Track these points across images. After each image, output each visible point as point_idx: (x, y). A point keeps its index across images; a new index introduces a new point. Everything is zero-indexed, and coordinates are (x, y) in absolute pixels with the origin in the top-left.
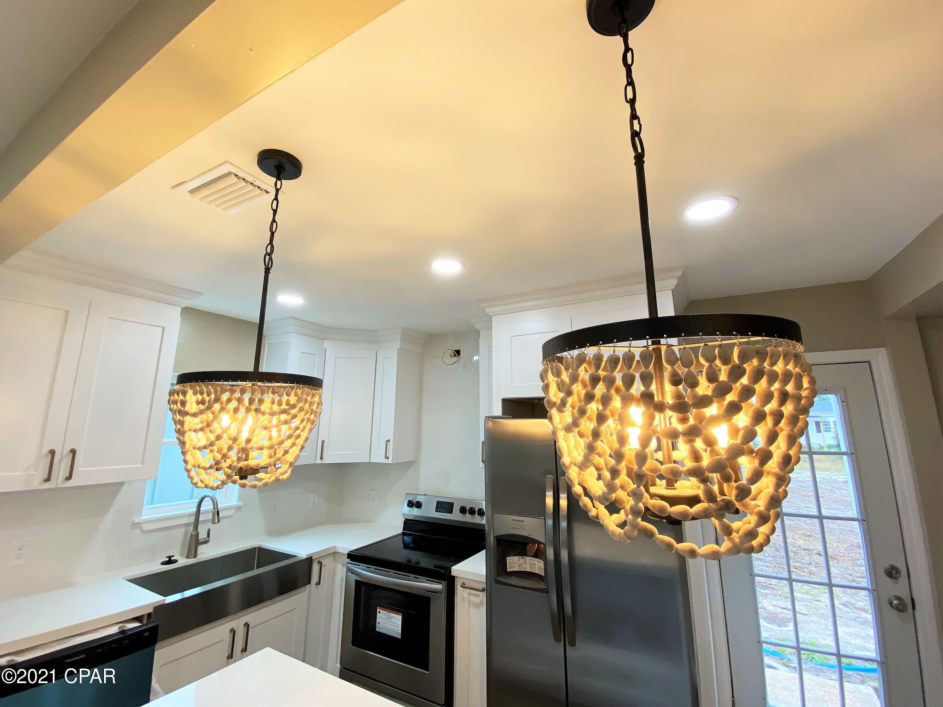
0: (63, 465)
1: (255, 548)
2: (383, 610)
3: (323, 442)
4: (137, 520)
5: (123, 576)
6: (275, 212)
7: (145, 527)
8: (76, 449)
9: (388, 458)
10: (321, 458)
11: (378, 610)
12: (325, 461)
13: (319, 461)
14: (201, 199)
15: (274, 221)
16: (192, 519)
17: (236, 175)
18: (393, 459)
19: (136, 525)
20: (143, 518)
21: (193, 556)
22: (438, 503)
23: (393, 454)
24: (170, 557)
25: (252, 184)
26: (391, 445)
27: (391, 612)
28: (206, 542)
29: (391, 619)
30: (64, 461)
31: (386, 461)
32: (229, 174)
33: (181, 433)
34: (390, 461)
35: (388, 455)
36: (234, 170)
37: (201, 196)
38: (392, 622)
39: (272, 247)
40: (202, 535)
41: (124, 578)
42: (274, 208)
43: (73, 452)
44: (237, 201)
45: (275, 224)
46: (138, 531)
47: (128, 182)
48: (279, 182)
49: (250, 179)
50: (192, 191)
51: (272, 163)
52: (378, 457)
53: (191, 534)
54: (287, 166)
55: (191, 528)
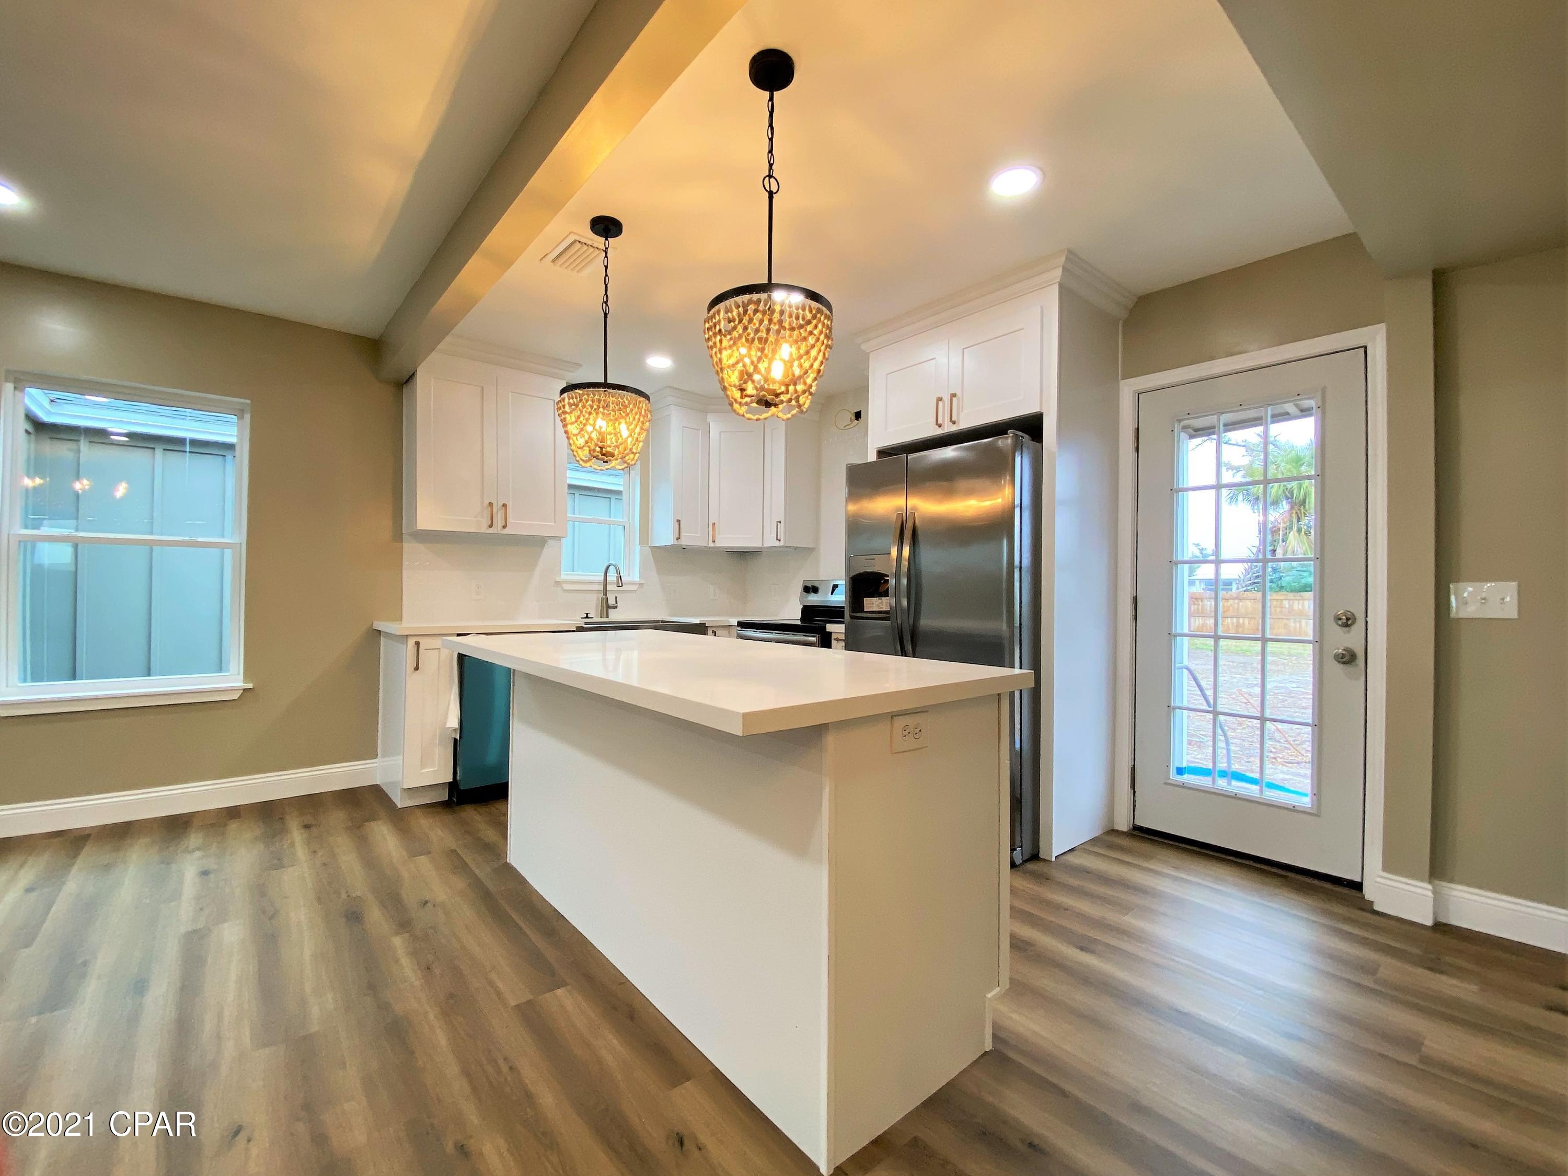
0: (499, 516)
3: (714, 524)
4: (558, 580)
6: (606, 267)
7: (566, 587)
8: (506, 503)
9: (780, 540)
10: (714, 542)
12: (718, 544)
13: (711, 545)
14: (561, 266)
15: (606, 275)
16: (602, 587)
17: (580, 242)
18: (785, 541)
19: (558, 583)
20: (562, 578)
21: (604, 617)
22: (835, 586)
23: (785, 534)
24: (587, 614)
25: (592, 246)
26: (782, 526)
28: (615, 607)
30: (499, 513)
31: (777, 544)
32: (575, 241)
33: (565, 426)
34: (782, 543)
35: (780, 537)
36: (577, 238)
37: (560, 263)
39: (607, 296)
40: (612, 602)
42: (606, 264)
43: (504, 505)
44: (584, 264)
45: (607, 277)
46: (560, 588)
47: (518, 262)
48: (607, 242)
49: (589, 242)
50: (553, 261)
51: (601, 226)
52: (771, 542)
53: (602, 598)
54: (612, 227)
55: (601, 595)
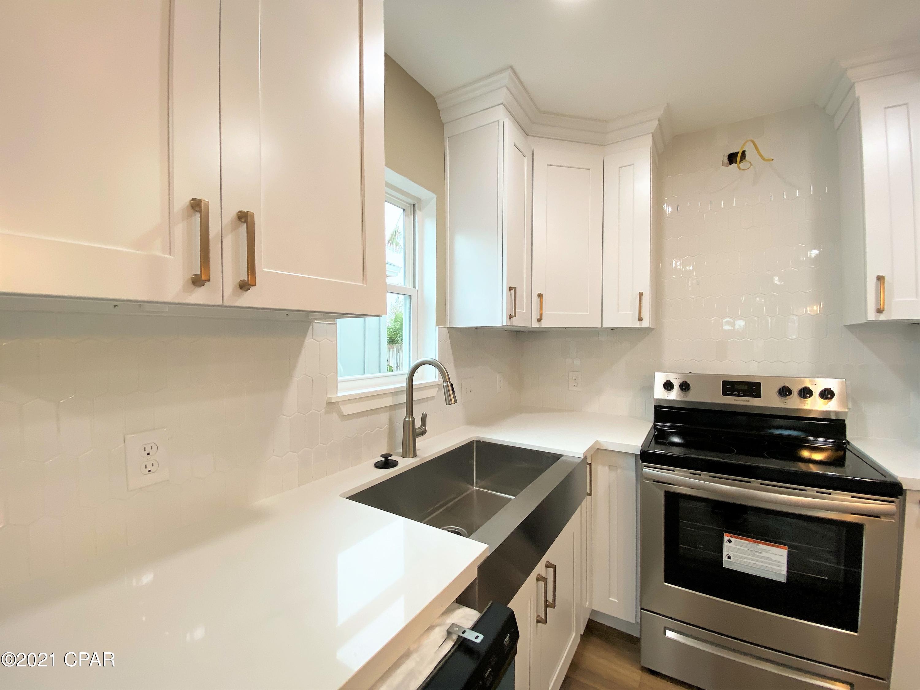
1: (472, 442)
2: (735, 537)
3: (540, 295)
4: (333, 397)
5: (341, 492)
7: (347, 410)
10: (540, 320)
11: (726, 538)
12: (544, 324)
13: (535, 325)
16: (403, 398)
19: (332, 406)
20: (339, 394)
21: (411, 455)
22: (725, 383)
24: (386, 456)
26: (646, 299)
27: (760, 543)
28: (423, 433)
29: (761, 553)
38: (761, 557)
41: (341, 496)
46: (335, 415)
53: (404, 420)
